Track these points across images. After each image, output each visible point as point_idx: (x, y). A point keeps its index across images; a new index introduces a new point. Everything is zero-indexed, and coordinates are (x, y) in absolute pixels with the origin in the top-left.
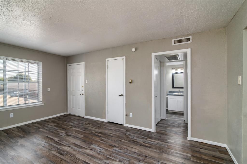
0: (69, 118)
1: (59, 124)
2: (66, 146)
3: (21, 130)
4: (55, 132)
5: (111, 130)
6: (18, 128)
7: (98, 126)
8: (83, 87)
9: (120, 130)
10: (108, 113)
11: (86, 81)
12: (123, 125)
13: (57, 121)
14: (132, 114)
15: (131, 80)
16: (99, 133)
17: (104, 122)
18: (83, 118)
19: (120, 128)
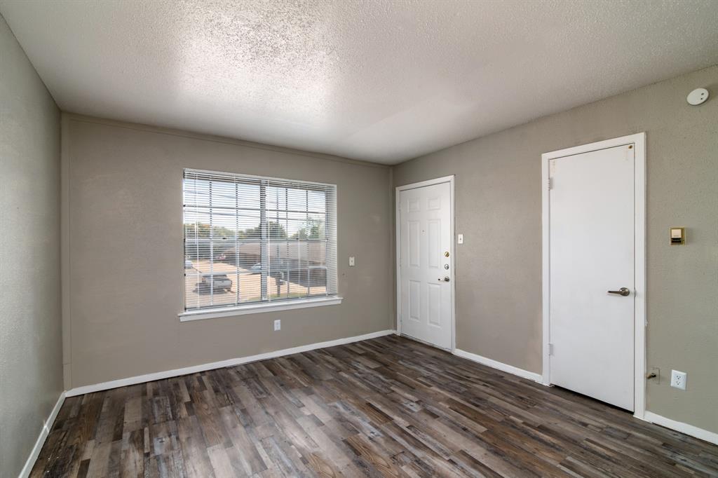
0: (406, 348)
1: (386, 365)
2: (439, 455)
3: (300, 368)
4: (386, 394)
5: (585, 425)
6: (291, 358)
7: (521, 398)
8: (447, 255)
9: (629, 435)
10: (551, 353)
11: (461, 236)
12: (632, 413)
13: (377, 354)
14: (687, 375)
15: (682, 230)
16: (539, 427)
17: (532, 383)
18: (449, 354)
19: (622, 423)
